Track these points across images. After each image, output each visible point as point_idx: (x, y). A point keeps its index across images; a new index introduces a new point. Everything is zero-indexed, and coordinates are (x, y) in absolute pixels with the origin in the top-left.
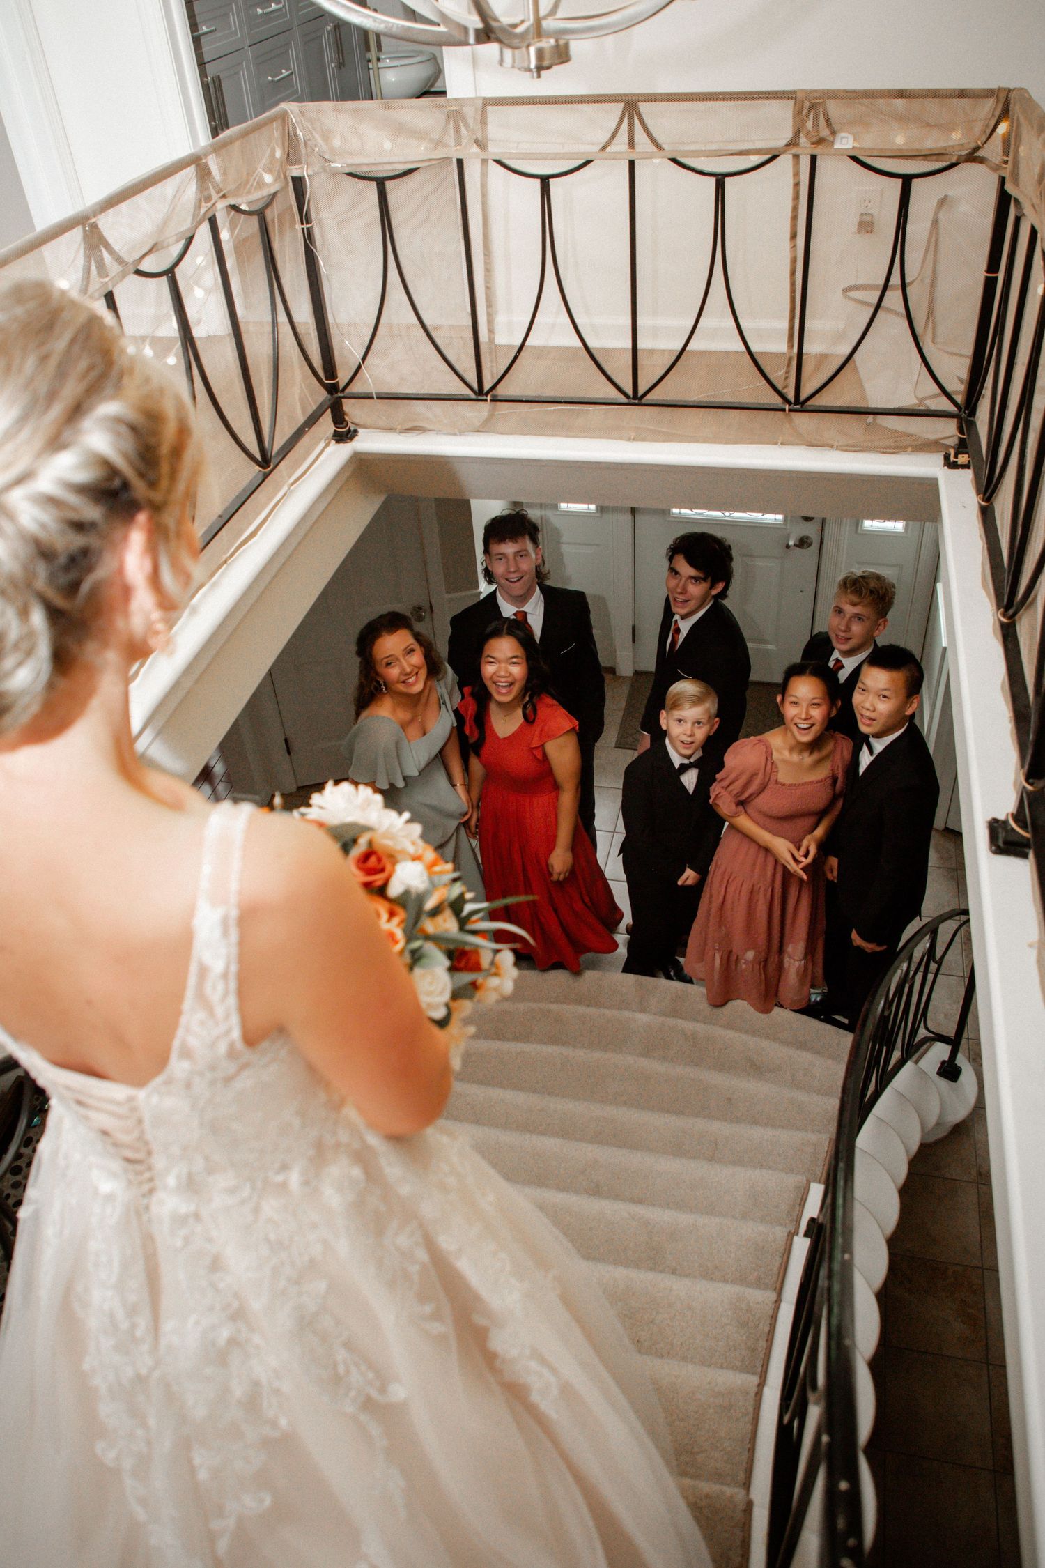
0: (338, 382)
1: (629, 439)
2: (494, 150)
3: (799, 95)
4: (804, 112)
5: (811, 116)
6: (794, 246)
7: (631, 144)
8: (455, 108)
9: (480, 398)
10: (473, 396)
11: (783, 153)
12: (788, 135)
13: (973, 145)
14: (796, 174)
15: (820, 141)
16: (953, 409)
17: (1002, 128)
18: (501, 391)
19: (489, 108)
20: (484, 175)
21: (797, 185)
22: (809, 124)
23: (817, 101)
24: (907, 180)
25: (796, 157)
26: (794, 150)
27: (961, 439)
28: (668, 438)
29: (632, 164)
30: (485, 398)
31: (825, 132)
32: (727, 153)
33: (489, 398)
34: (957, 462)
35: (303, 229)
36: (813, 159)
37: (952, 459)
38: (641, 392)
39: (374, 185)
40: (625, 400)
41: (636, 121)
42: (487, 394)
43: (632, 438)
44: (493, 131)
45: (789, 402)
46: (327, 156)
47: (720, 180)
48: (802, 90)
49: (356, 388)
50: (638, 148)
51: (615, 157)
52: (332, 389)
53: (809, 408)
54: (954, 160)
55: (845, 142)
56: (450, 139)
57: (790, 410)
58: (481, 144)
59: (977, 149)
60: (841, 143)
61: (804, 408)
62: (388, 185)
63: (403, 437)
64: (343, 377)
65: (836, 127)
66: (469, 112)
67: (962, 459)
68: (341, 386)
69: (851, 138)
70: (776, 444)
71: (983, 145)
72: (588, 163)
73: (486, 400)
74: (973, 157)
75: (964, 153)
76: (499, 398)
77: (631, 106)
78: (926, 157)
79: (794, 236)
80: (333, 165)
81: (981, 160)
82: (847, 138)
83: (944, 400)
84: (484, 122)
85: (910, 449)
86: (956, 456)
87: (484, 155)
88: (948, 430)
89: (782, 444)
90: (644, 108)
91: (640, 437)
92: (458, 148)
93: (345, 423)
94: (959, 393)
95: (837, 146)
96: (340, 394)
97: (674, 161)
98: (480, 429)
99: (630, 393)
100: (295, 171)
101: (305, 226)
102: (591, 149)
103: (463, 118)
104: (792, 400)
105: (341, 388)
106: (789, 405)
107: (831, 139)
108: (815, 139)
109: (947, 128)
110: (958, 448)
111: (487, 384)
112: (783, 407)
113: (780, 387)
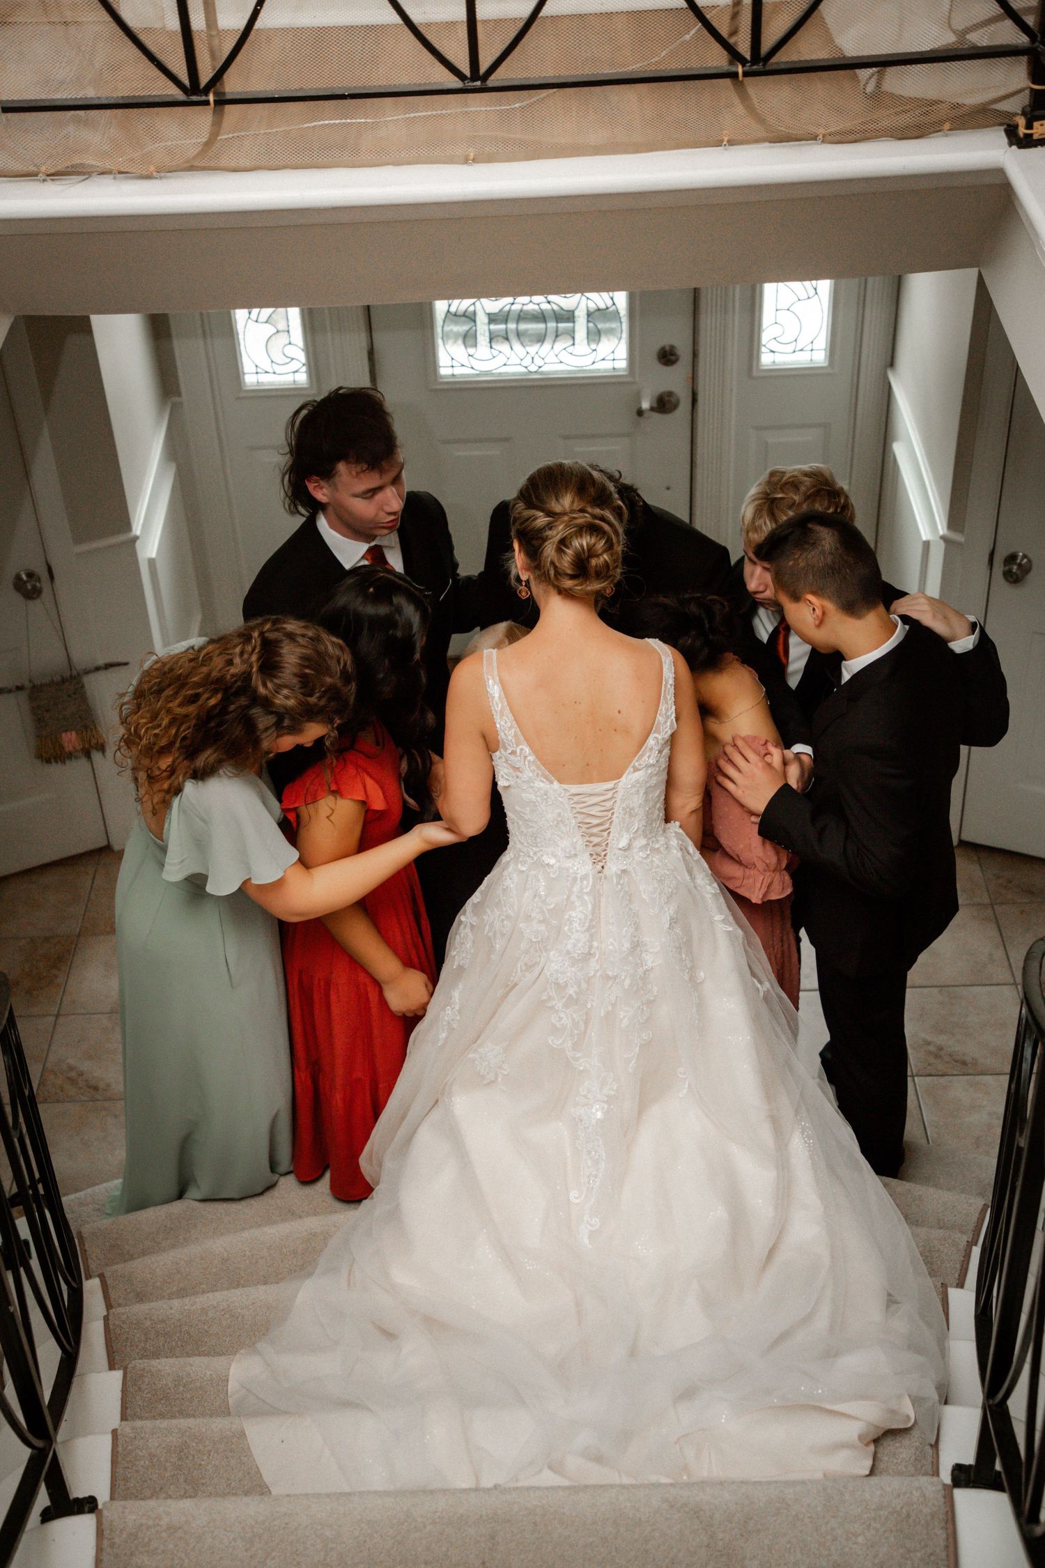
1: (466, 161)
9: (194, 98)
10: (180, 95)
16: (1024, 40)
18: (233, 84)
27: (1037, 92)
30: (204, 98)
33: (211, 98)
34: (1031, 135)
37: (1022, 131)
38: (484, 67)
40: (455, 83)
42: (206, 90)
43: (471, 157)
45: (743, 61)
53: (774, 67)
57: (746, 74)
61: (768, 68)
63: (52, 187)
67: (1042, 129)
70: (719, 144)
73: (207, 103)
76: (228, 97)
83: (1009, 23)
85: (947, 126)
86: (1029, 126)
88: (1014, 79)
89: (731, 143)
91: (483, 155)
94: (1028, 10)
98: (196, 163)
99: (466, 69)
104: (747, 55)
106: (743, 66)
110: (1033, 110)
111: (206, 73)
112: (733, 69)
113: (724, 31)
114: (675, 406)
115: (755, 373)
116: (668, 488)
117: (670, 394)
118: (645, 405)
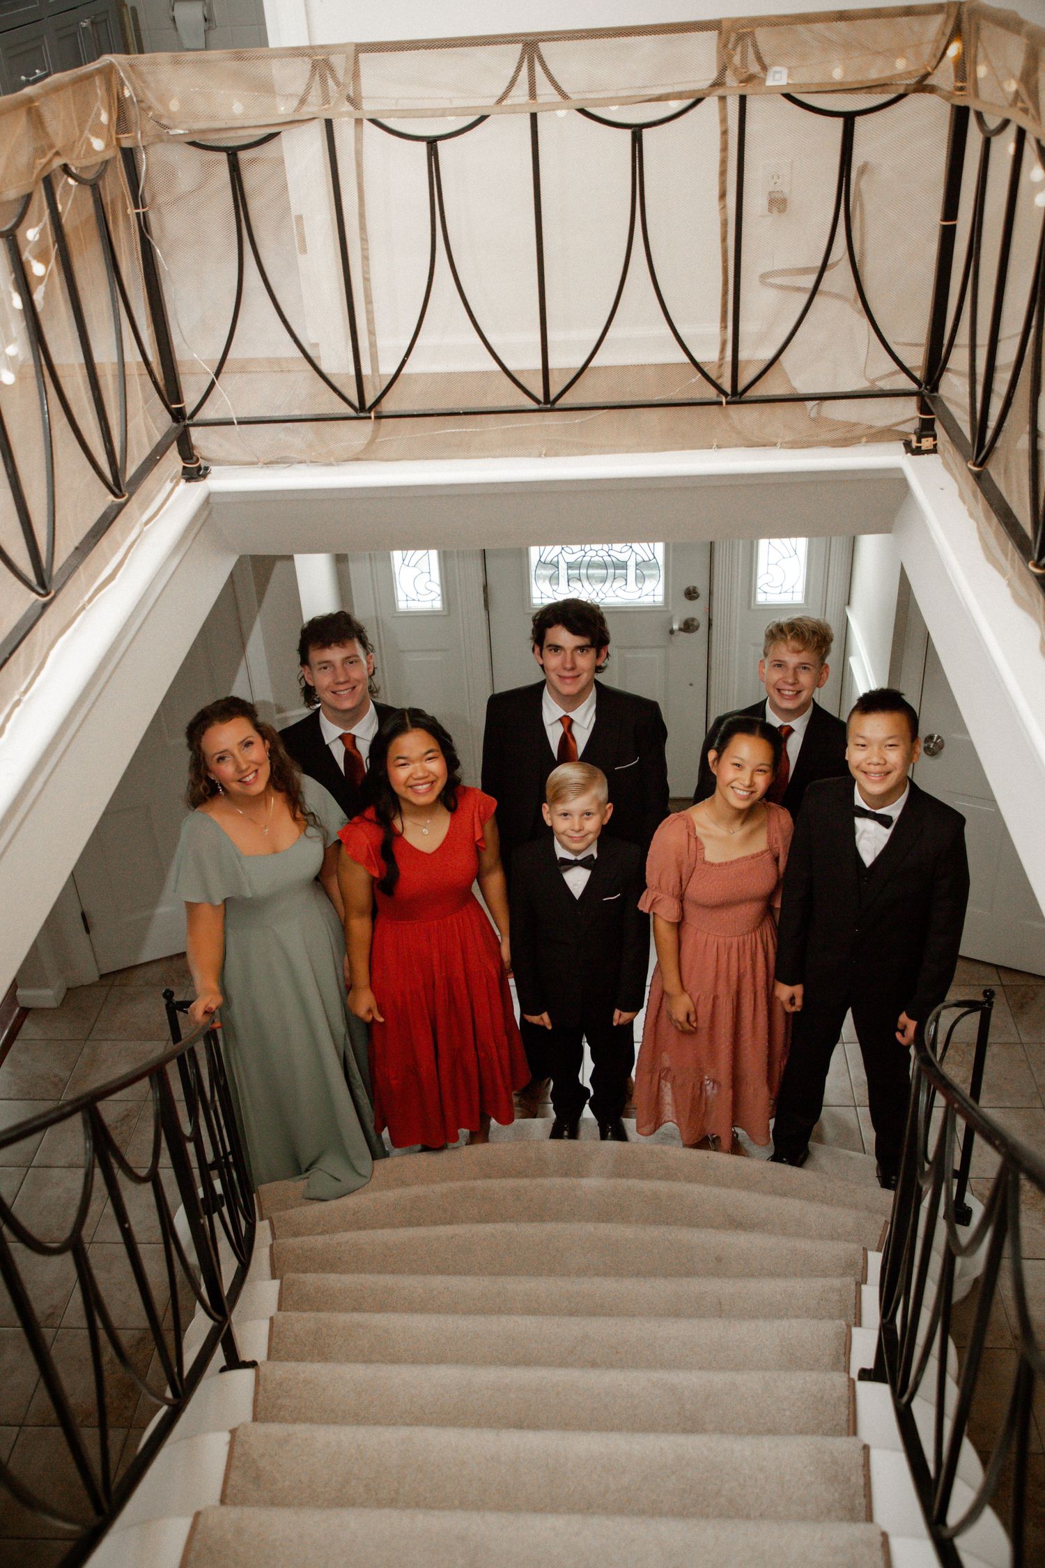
0: (184, 407)
1: (540, 456)
2: (369, 107)
3: (725, 25)
4: (730, 46)
5: (739, 49)
6: (724, 208)
7: (533, 94)
8: (322, 57)
9: (362, 415)
10: (351, 412)
11: (708, 95)
12: (713, 75)
13: (922, 72)
14: (724, 120)
15: (750, 79)
16: (913, 387)
17: (954, 50)
18: (388, 406)
19: (362, 56)
20: (359, 139)
21: (725, 133)
22: (737, 59)
23: (745, 30)
24: (849, 119)
25: (723, 99)
26: (720, 92)
27: (923, 421)
28: (585, 449)
29: (534, 117)
31: (754, 68)
32: (642, 99)
33: (373, 415)
34: (920, 447)
35: (138, 214)
36: (743, 99)
37: (914, 444)
38: (553, 395)
39: (223, 157)
40: (534, 405)
41: (538, 68)
42: (370, 410)
43: (544, 452)
44: (368, 84)
45: (725, 394)
46: (164, 122)
47: (637, 132)
48: (728, 19)
49: (207, 413)
50: (540, 100)
51: (514, 109)
52: (178, 415)
53: (748, 399)
54: (901, 91)
55: (778, 78)
56: (315, 96)
57: (728, 403)
58: (354, 101)
59: (927, 75)
60: (774, 80)
61: (743, 399)
62: (243, 156)
63: (268, 472)
64: (190, 400)
65: (767, 60)
66: (338, 62)
67: (927, 443)
68: (189, 411)
69: (785, 72)
70: (710, 447)
71: (933, 70)
72: (483, 118)
73: (370, 418)
74: (922, 86)
75: (912, 81)
76: (384, 414)
77: (530, 46)
78: (869, 88)
79: (723, 195)
80: (172, 132)
81: (932, 89)
82: (780, 72)
83: (904, 376)
84: (356, 75)
85: (864, 439)
86: (919, 441)
87: (358, 115)
88: (908, 411)
89: (719, 447)
90: (543, 47)
91: (552, 450)
92: (326, 106)
93: (195, 459)
94: (917, 368)
95: (770, 82)
96: (187, 422)
97: (582, 111)
98: (360, 456)
99: (540, 396)
100: (126, 144)
101: (141, 211)
102: (484, 101)
103: (332, 70)
104: (729, 390)
105: (188, 415)
106: (726, 397)
107: (762, 75)
108: (744, 76)
109: (892, 53)
110: (921, 432)
111: (370, 399)
112: (719, 399)
113: (713, 376)
114: (697, 628)
115: (753, 607)
116: (691, 685)
117: (693, 620)
118: (676, 627)
